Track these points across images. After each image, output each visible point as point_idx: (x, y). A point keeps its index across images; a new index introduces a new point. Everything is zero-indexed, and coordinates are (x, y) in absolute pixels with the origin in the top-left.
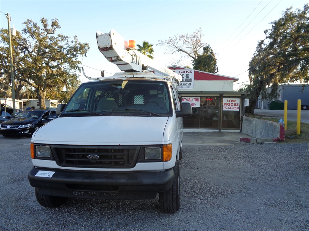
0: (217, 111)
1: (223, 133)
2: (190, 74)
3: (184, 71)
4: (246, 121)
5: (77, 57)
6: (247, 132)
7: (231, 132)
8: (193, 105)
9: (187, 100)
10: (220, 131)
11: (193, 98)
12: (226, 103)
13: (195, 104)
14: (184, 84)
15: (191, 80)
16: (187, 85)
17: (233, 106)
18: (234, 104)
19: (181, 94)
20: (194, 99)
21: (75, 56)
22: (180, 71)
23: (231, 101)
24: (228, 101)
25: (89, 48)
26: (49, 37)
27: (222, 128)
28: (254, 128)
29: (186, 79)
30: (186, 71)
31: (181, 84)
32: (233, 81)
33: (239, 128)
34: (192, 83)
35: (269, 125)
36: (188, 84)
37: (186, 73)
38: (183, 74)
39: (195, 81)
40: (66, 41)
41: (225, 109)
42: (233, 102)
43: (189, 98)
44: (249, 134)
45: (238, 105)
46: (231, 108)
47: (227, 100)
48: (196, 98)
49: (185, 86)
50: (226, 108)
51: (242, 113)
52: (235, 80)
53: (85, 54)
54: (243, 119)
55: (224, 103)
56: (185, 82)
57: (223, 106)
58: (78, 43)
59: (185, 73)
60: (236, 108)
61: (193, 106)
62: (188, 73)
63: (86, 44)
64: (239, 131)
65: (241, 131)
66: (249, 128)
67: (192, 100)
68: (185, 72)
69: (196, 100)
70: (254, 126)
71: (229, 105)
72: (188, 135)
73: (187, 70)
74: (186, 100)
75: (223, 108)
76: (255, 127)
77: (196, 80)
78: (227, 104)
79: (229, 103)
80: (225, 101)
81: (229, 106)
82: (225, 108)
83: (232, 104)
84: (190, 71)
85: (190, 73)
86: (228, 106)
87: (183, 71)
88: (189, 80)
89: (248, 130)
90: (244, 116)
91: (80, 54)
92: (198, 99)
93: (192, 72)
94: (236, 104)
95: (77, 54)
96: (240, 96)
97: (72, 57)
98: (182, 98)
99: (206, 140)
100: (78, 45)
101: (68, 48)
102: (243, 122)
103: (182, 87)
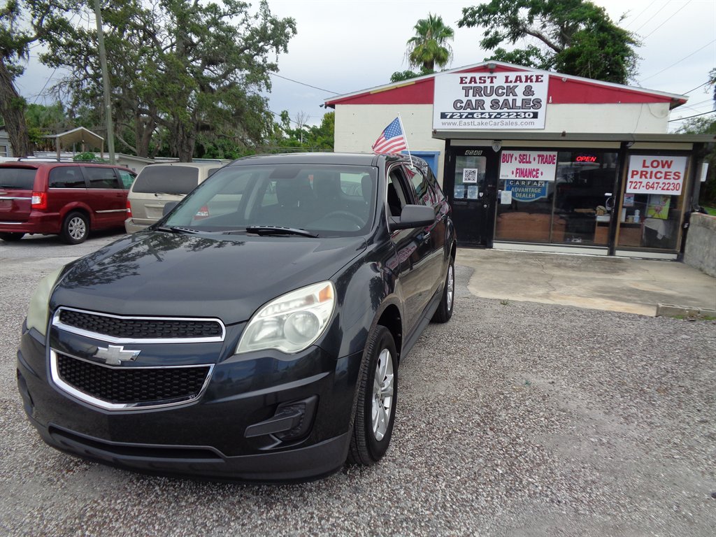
0: (607, 194)
2: (535, 86)
3: (520, 77)
4: (699, 229)
5: (266, 55)
6: (702, 262)
7: (647, 259)
8: (534, 173)
9: (518, 159)
10: (611, 253)
11: (534, 154)
12: (640, 169)
13: (540, 172)
14: (517, 115)
15: (537, 103)
16: (525, 118)
17: (662, 181)
18: (666, 173)
19: (500, 140)
20: (539, 156)
21: (261, 51)
22: (507, 78)
23: (655, 164)
24: (648, 164)
25: (295, 32)
26: (204, 7)
27: (619, 244)
29: (523, 100)
30: (526, 77)
31: (509, 116)
32: (667, 105)
33: (674, 247)
34: (541, 112)
36: (529, 115)
37: (526, 81)
38: (516, 84)
39: (550, 106)
40: (242, 16)
41: (634, 188)
42: (663, 167)
43: (523, 152)
44: (707, 270)
45: (679, 177)
46: (656, 185)
47: (644, 161)
48: (545, 153)
49: (519, 121)
50: (637, 186)
51: (690, 203)
52: (675, 102)
53: (285, 47)
54: (692, 220)
55: (633, 171)
56: (519, 108)
57: (630, 179)
58: (269, 19)
59: (521, 81)
60: (671, 187)
61: (535, 179)
62: (531, 81)
63: (290, 22)
65: (680, 259)
66: (708, 252)
67: (532, 160)
68: (524, 79)
69: (545, 160)
71: (648, 176)
72: (510, 262)
73: (529, 74)
74: (513, 158)
75: (629, 184)
77: (553, 103)
78: (643, 174)
79: (649, 170)
80: (635, 163)
81: (649, 180)
82: (634, 185)
83: (659, 175)
84: (537, 77)
85: (537, 81)
86: (644, 181)
87: (517, 77)
88: (532, 104)
89: (704, 257)
90: (694, 211)
91: (273, 45)
92: (550, 156)
93: (542, 78)
94: (672, 174)
95: (266, 47)
96: (689, 147)
97: (255, 55)
98: (504, 155)
99: (561, 287)
100: (268, 24)
101: (248, 33)
102: (689, 229)
103: (512, 124)
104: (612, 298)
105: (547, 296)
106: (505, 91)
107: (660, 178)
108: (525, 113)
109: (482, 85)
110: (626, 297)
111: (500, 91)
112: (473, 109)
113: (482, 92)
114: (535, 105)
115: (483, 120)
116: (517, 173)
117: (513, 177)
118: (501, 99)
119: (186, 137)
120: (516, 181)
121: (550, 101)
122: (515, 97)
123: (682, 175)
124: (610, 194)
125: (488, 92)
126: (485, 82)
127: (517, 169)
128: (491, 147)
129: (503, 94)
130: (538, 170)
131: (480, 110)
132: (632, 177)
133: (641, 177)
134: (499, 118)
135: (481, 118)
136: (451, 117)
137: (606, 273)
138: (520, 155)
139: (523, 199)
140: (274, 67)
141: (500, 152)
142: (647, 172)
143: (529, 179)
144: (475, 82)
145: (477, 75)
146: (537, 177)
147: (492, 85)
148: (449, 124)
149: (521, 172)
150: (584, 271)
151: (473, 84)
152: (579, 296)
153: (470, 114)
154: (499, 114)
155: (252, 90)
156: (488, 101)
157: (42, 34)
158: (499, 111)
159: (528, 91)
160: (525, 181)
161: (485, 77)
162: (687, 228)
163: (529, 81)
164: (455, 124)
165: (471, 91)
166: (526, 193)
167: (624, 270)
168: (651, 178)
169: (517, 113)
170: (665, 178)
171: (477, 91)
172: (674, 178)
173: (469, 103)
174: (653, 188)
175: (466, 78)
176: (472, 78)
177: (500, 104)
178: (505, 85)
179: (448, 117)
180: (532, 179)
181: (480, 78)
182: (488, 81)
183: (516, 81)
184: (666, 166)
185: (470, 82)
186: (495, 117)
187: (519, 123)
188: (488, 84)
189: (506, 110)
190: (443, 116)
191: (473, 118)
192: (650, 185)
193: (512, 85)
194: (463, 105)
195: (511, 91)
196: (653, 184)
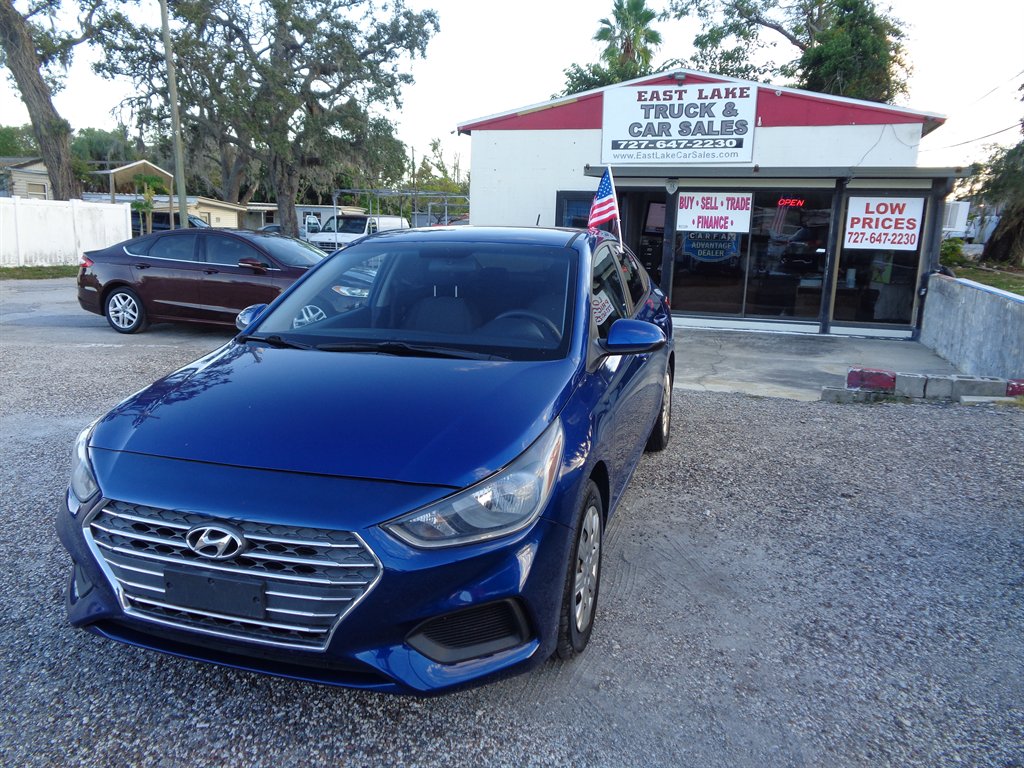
0: (819, 250)
1: (833, 340)
2: (739, 103)
3: (718, 90)
4: (936, 295)
5: (397, 61)
6: (935, 340)
7: (872, 338)
8: (722, 222)
9: (700, 203)
10: (824, 330)
11: (722, 197)
12: (862, 215)
13: (729, 221)
14: (715, 144)
15: (742, 126)
16: (725, 147)
17: (891, 231)
18: (897, 220)
19: (677, 178)
20: (728, 199)
21: (388, 55)
22: (701, 91)
23: (882, 209)
24: (872, 208)
25: (437, 28)
27: (835, 318)
28: (959, 325)
29: (722, 122)
30: (727, 90)
31: (703, 144)
33: (908, 322)
34: (747, 138)
35: (1009, 317)
36: (731, 143)
37: (727, 97)
38: (712, 101)
39: (759, 130)
40: (365, 6)
41: (855, 241)
42: (893, 212)
43: (706, 195)
45: (914, 226)
46: (883, 237)
47: (868, 205)
48: (736, 195)
49: (717, 151)
50: (859, 239)
51: (928, 261)
52: (930, 124)
53: (423, 50)
54: (930, 284)
55: (853, 219)
56: (717, 133)
57: (849, 229)
58: (402, 11)
59: (720, 97)
60: (904, 239)
61: (723, 230)
62: (734, 96)
63: (430, 15)
64: (908, 334)
65: (915, 337)
66: (942, 326)
67: (718, 204)
68: (723, 94)
69: (735, 205)
70: (960, 318)
71: (873, 224)
73: (731, 86)
74: (694, 203)
75: (847, 236)
76: (963, 322)
77: (763, 126)
78: (867, 223)
79: (874, 217)
80: (856, 207)
81: (874, 230)
83: (887, 224)
84: (742, 89)
85: (741, 96)
86: (868, 231)
87: (714, 91)
88: (735, 128)
89: (938, 333)
90: (934, 272)
91: (406, 47)
92: (743, 199)
93: (748, 92)
94: (905, 222)
95: (396, 51)
96: (928, 186)
97: (382, 61)
98: (682, 198)
99: (728, 370)
100: (402, 18)
101: (372, 31)
102: (927, 296)
103: (708, 155)
104: (784, 383)
105: (699, 381)
106: (698, 110)
107: (890, 227)
108: (725, 140)
109: (668, 103)
110: (804, 382)
111: (692, 110)
112: (656, 136)
113: (668, 112)
114: (738, 129)
115: (669, 151)
116: (699, 222)
117: (693, 228)
118: (693, 121)
119: (286, 175)
120: (698, 233)
121: (760, 123)
122: (711, 119)
123: (918, 224)
124: (823, 251)
125: (676, 112)
126: (671, 98)
127: (699, 217)
128: (664, 188)
129: (695, 114)
130: (727, 218)
131: (664, 137)
132: (852, 226)
133: (863, 227)
134: (691, 147)
135: (666, 148)
136: (626, 147)
137: (801, 354)
138: (703, 198)
139: (708, 257)
140: (407, 78)
141: (676, 194)
142: (871, 220)
143: (715, 230)
144: (658, 99)
145: (661, 89)
146: (726, 228)
147: (681, 102)
148: (624, 156)
149: (703, 221)
150: (774, 352)
151: (655, 102)
152: (743, 381)
153: (651, 142)
154: (690, 141)
155: (376, 110)
156: (675, 124)
157: (93, 34)
158: (690, 137)
159: (730, 110)
160: (710, 233)
161: (671, 92)
162: (925, 294)
163: (731, 95)
164: (631, 156)
165: (652, 112)
166: (711, 249)
167: (829, 351)
168: (877, 227)
169: (714, 140)
170: (896, 227)
171: (661, 111)
172: (908, 227)
173: (650, 127)
174: (880, 241)
175: (646, 93)
176: (653, 93)
177: (692, 128)
178: (699, 102)
179: (622, 147)
180: (719, 230)
181: (665, 93)
182: (676, 96)
183: (712, 97)
184: (897, 210)
185: (651, 99)
186: (685, 147)
187: (717, 155)
188: (675, 101)
189: (699, 136)
190: (616, 145)
191: (655, 148)
192: (876, 237)
193: (707, 102)
194: (642, 130)
195: (706, 110)
196: (880, 235)
